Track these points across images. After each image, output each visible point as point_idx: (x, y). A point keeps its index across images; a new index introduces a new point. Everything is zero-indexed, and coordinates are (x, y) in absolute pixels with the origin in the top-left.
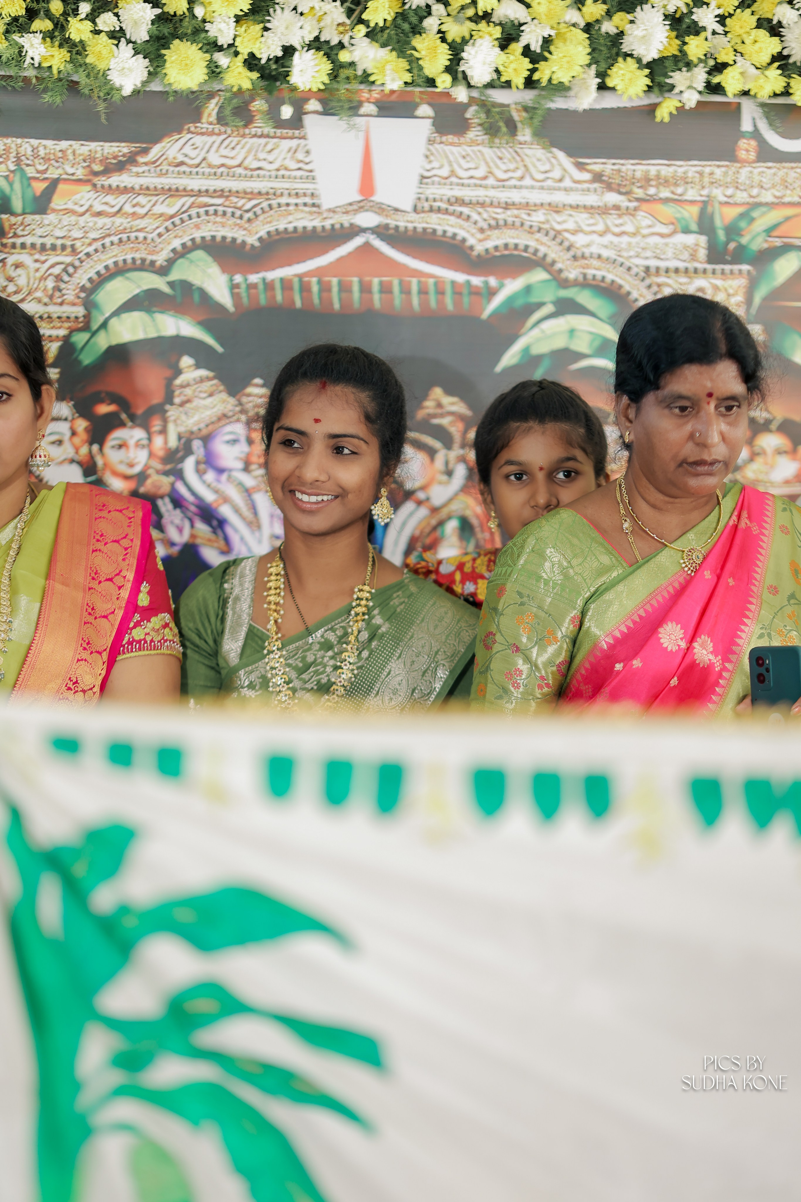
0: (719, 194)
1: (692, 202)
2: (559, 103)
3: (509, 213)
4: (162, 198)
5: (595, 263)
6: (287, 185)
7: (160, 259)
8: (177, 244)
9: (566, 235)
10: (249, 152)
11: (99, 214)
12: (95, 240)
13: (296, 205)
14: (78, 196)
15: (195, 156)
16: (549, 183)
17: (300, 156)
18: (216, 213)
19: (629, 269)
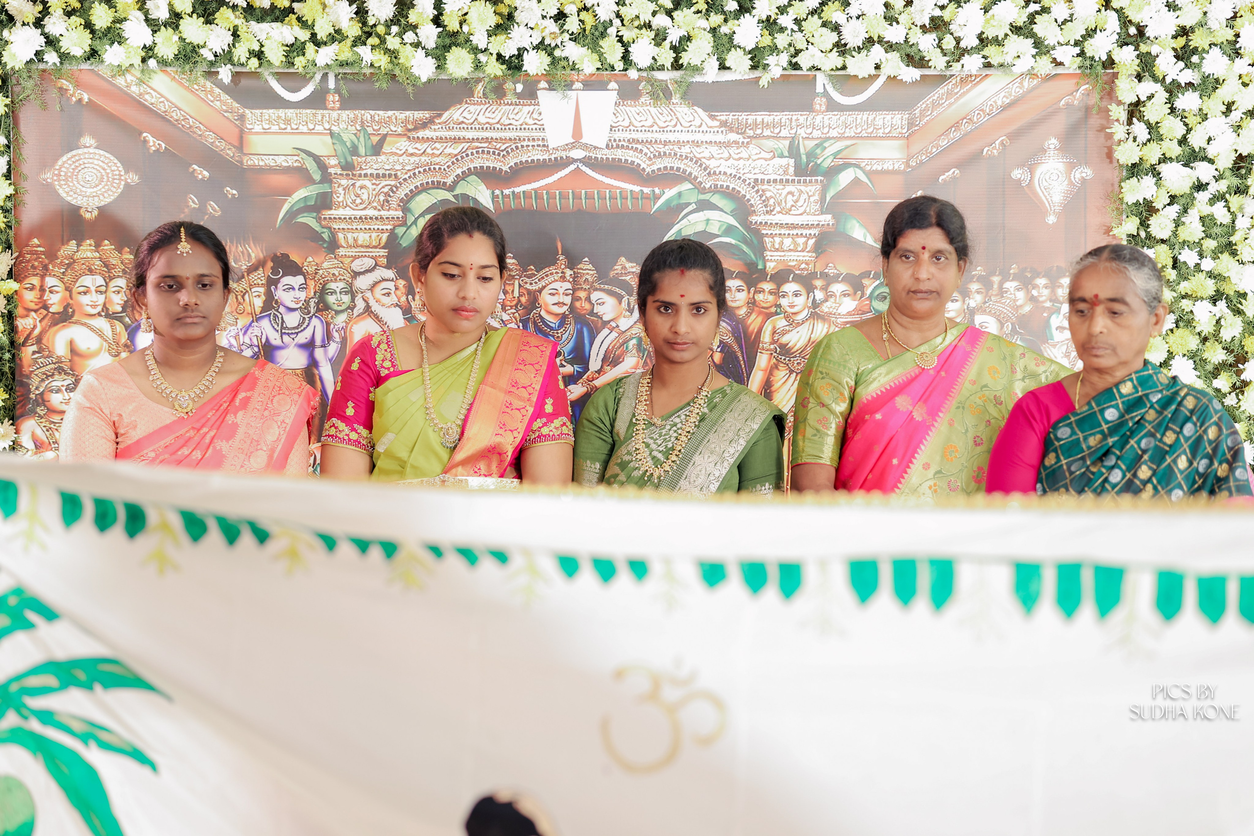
0: (802, 132)
1: (785, 138)
2: (698, 79)
3: (667, 147)
4: (450, 144)
5: (722, 177)
6: (527, 134)
7: (449, 181)
8: (459, 171)
9: (703, 160)
10: (504, 114)
11: (412, 155)
12: (409, 170)
13: (533, 146)
14: (398, 145)
15: (470, 118)
16: (692, 128)
17: (535, 116)
18: (483, 152)
19: (744, 181)
